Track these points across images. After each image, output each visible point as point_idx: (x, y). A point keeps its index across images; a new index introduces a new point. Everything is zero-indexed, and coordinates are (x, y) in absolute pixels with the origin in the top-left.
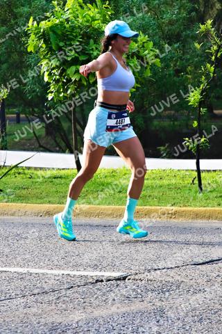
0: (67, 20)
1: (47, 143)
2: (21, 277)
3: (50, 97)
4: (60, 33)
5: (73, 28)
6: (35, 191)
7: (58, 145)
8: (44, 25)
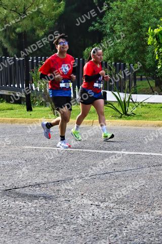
3: (159, 67)
6: (151, 114)
8: (156, 31)
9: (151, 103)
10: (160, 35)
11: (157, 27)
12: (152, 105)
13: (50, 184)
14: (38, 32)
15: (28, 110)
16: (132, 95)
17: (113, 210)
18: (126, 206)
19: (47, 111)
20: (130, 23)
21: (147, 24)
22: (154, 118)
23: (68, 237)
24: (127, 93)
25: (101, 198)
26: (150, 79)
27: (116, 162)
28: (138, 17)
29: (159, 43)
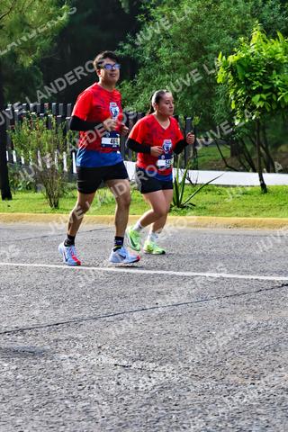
0: (253, 54)
1: (232, 163)
2: (215, 281)
4: (245, 65)
5: (257, 61)
6: (224, 206)
7: (242, 164)
8: (232, 59)
9: (223, 186)
10: (238, 67)
11: (232, 53)
12: (224, 188)
13: (43, 329)
14: (21, 59)
15: (3, 198)
16: (190, 172)
17: (154, 375)
18: (176, 367)
19: (39, 199)
20: (186, 44)
21: (215, 46)
22: (227, 211)
23: (72, 422)
24: (181, 168)
25: (133, 354)
26: (223, 144)
27: (160, 290)
28: (200, 35)
29: (237, 80)
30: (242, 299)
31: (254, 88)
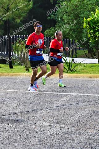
0: (96, 18)
1: (88, 56)
2: (83, 96)
3: (90, 42)
4: (93, 22)
5: (97, 20)
6: (86, 70)
7: (92, 56)
8: (89, 20)
10: (91, 23)
11: (89, 18)
12: (86, 64)
13: (24, 113)
14: (16, 20)
15: (10, 68)
16: (74, 59)
17: (62, 129)
18: (70, 126)
19: (22, 68)
20: (73, 15)
21: (83, 15)
22: (87, 72)
23: (34, 145)
24: (71, 57)
25: (55, 122)
26: (85, 49)
27: (64, 100)
28: (77, 11)
29: (90, 27)
30: (92, 103)
31: (96, 30)
